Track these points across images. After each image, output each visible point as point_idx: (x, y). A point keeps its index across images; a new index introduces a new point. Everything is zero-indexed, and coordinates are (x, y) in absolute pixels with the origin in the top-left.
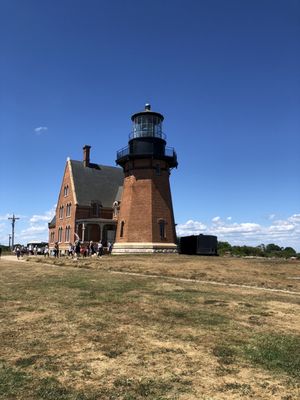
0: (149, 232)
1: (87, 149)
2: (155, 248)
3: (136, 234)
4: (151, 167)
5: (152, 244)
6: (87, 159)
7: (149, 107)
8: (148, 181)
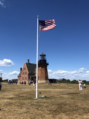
0: (44, 79)
1: (29, 60)
2: (46, 82)
3: (42, 79)
4: (44, 66)
5: (45, 81)
6: (29, 62)
7: (43, 53)
8: (44, 68)
